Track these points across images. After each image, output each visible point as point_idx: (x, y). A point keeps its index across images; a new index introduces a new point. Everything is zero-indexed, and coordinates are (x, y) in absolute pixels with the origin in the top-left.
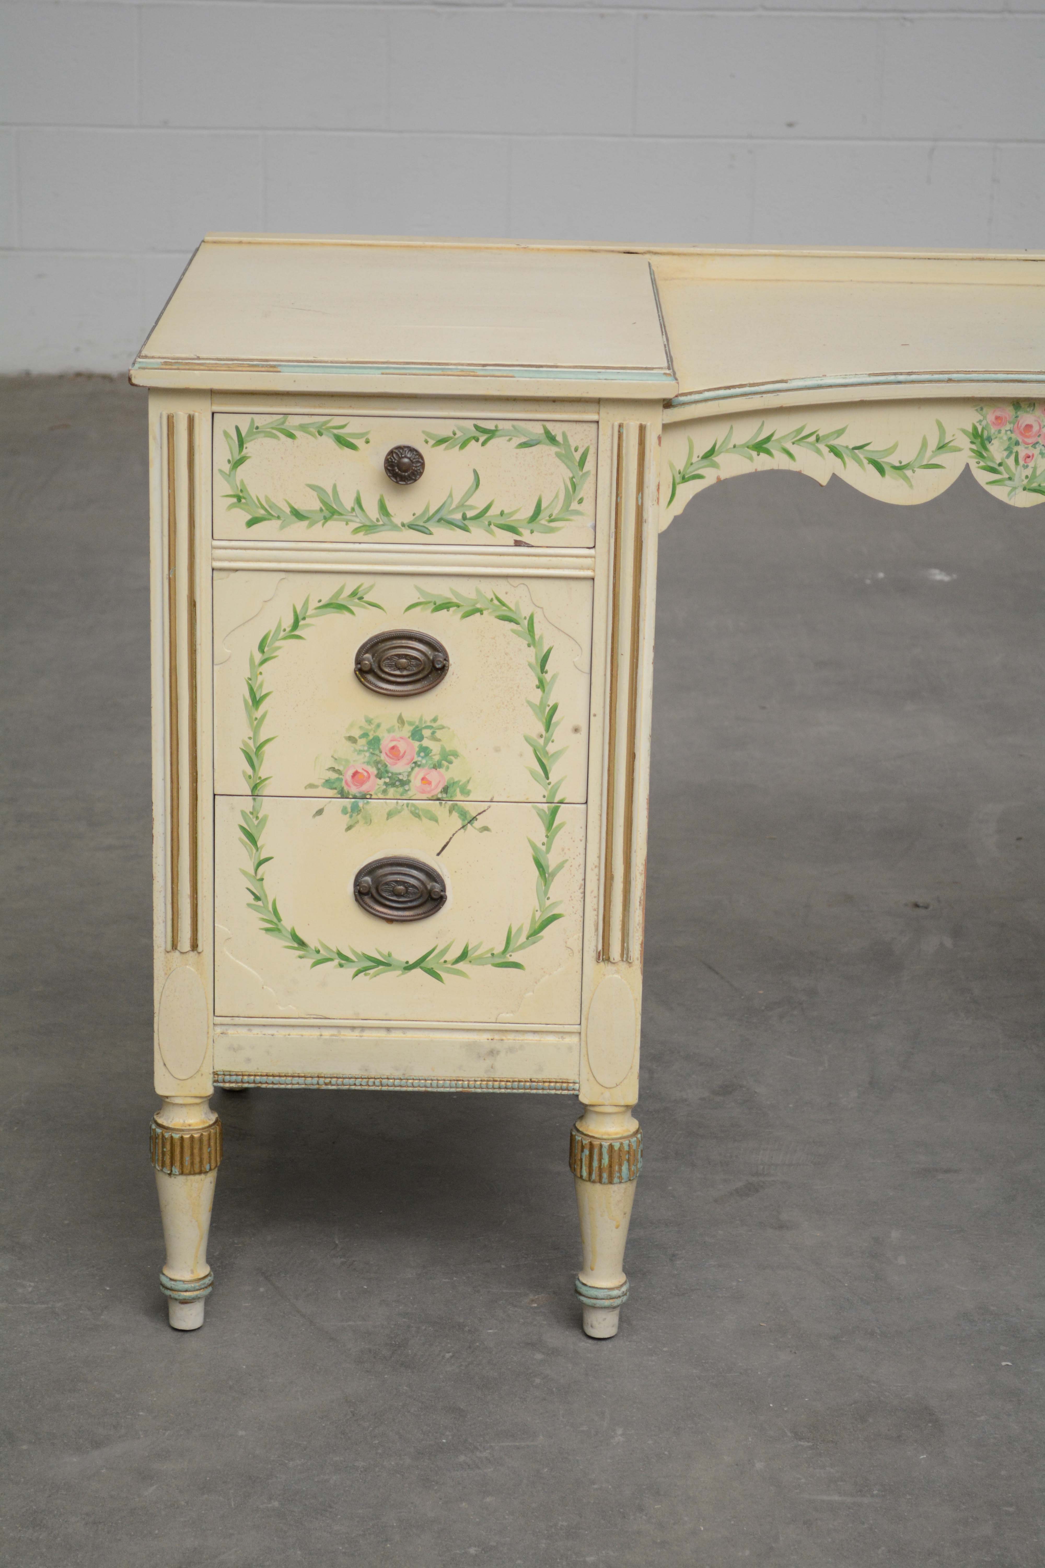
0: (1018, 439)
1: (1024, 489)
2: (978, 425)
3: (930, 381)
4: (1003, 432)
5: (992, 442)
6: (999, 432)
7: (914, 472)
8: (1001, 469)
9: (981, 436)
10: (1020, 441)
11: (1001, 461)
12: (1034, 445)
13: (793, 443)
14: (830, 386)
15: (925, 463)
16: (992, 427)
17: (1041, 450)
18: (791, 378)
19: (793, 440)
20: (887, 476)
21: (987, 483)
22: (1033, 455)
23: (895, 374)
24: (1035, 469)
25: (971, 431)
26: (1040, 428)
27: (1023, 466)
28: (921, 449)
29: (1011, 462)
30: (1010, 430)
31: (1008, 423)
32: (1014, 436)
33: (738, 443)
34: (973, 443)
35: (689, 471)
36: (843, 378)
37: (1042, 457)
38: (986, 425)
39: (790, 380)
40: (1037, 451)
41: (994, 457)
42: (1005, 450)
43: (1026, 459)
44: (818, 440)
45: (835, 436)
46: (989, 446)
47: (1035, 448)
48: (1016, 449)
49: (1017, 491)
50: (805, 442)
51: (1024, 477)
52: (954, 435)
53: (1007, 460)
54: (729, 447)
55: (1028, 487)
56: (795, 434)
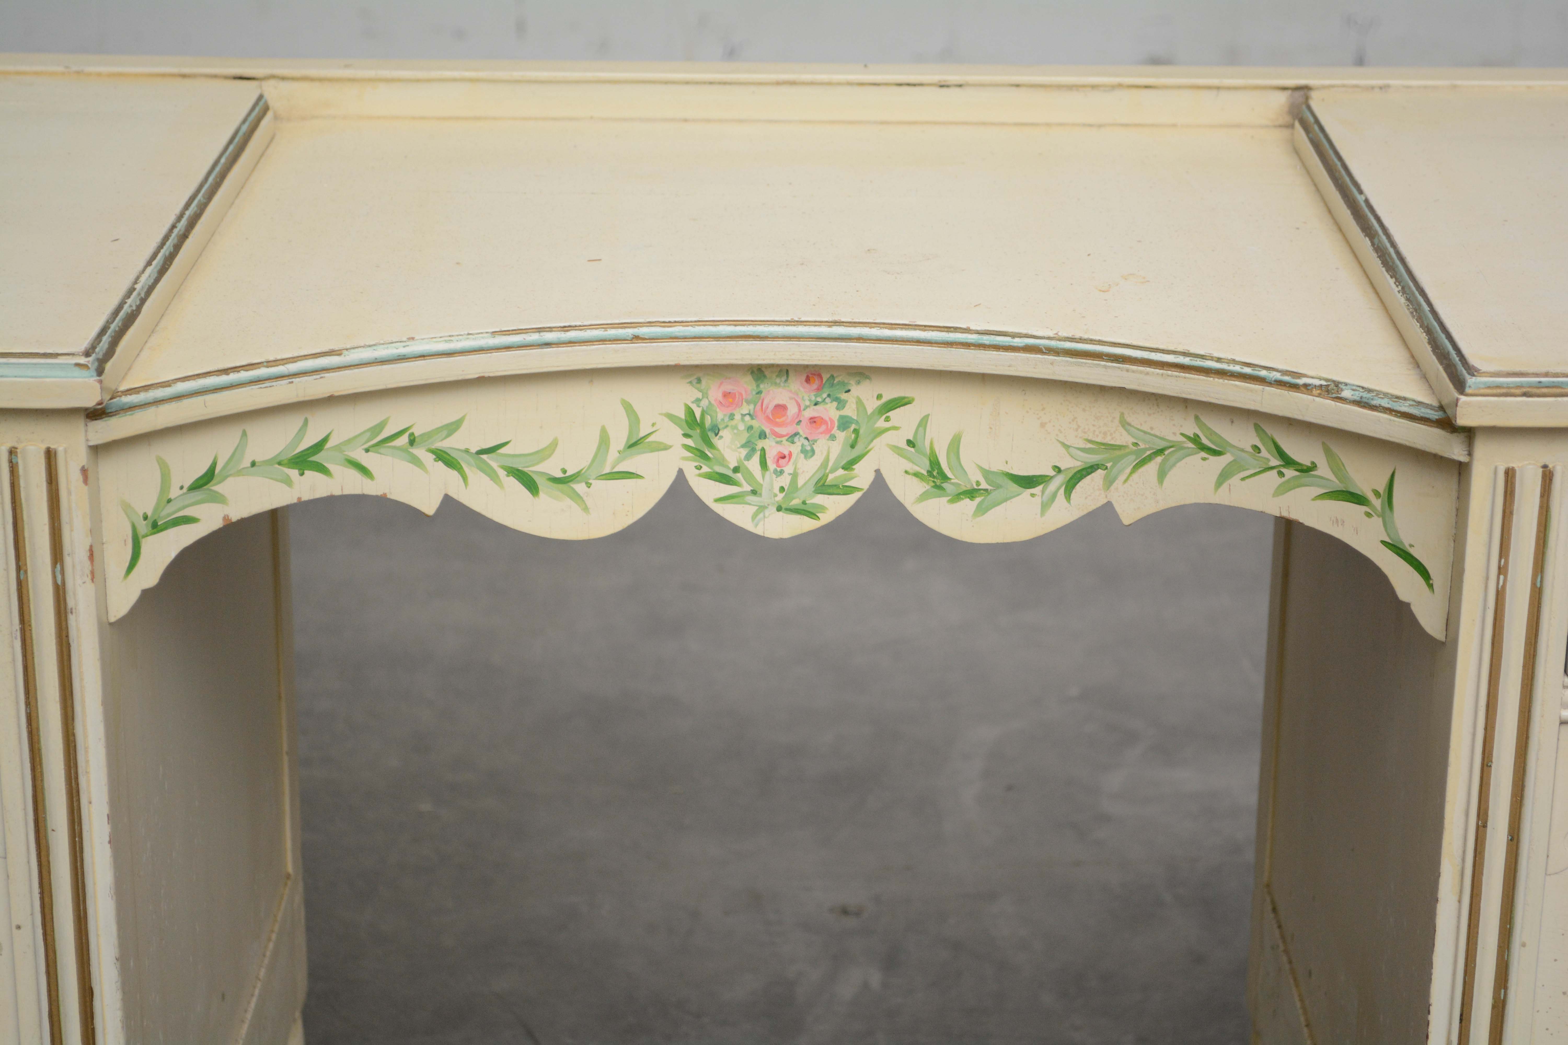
0: (763, 428)
1: (779, 509)
2: (694, 407)
3: (603, 341)
4: (738, 417)
5: (721, 433)
6: (732, 417)
7: (589, 485)
8: (739, 476)
9: (701, 425)
10: (768, 431)
11: (737, 465)
12: (792, 438)
13: (367, 451)
14: (422, 356)
15: (607, 470)
16: (718, 410)
17: (803, 445)
18: (348, 347)
19: (366, 446)
20: (541, 493)
21: (717, 500)
22: (790, 454)
23: (540, 330)
24: (795, 476)
25: (683, 417)
26: (800, 410)
27: (775, 472)
28: (599, 448)
29: (754, 464)
30: (749, 414)
31: (744, 403)
32: (755, 423)
33: (258, 459)
34: (686, 435)
35: (164, 513)
36: (446, 341)
37: (806, 458)
38: (707, 407)
39: (347, 349)
40: (795, 449)
41: (724, 459)
42: (743, 446)
43: (778, 461)
44: (412, 442)
45: (445, 433)
46: (715, 440)
47: (793, 443)
48: (760, 444)
49: (767, 512)
50: (389, 447)
51: (776, 490)
52: (653, 425)
53: (746, 463)
54: (242, 467)
55: (784, 506)
56: (368, 435)
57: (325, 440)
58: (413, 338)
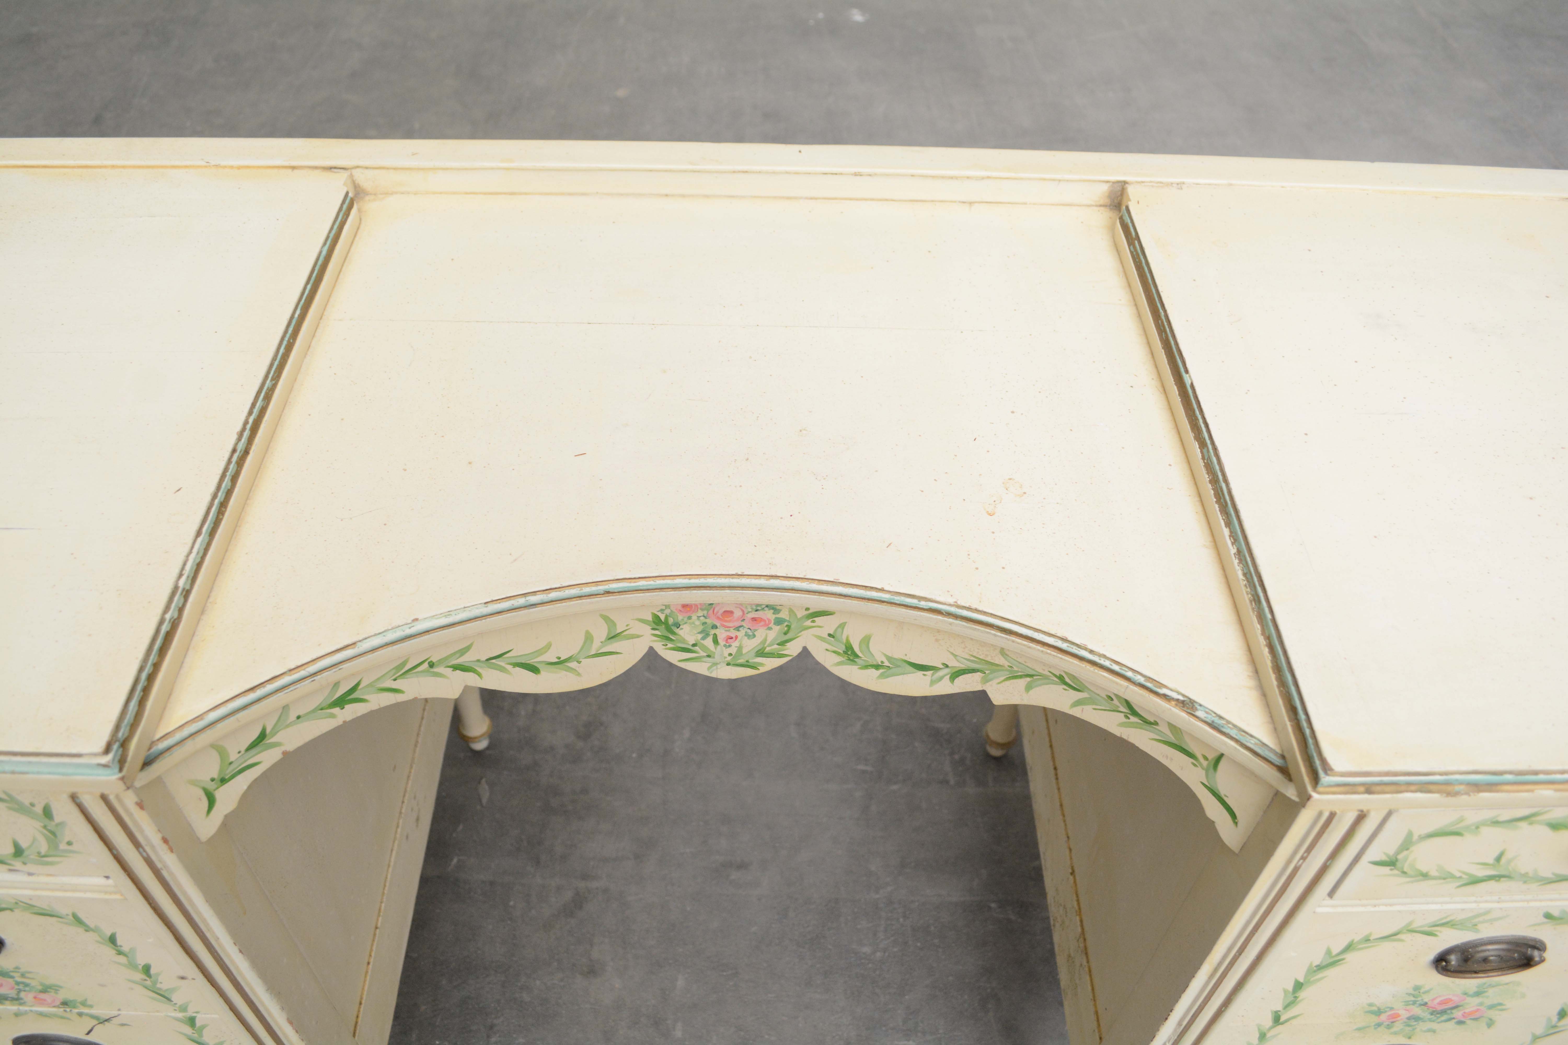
0: (715, 623)
1: (728, 664)
2: (659, 614)
3: (580, 597)
4: (694, 617)
5: (681, 627)
6: (690, 618)
7: (579, 662)
8: (697, 648)
9: (666, 623)
10: (718, 625)
11: (695, 642)
12: (738, 628)
13: (395, 680)
14: (427, 632)
15: (593, 652)
16: (678, 614)
17: (746, 632)
18: (361, 639)
19: (394, 678)
20: (542, 672)
21: (679, 661)
22: (737, 637)
23: (525, 595)
24: (740, 648)
25: (651, 620)
26: (744, 614)
27: (725, 646)
28: (585, 642)
29: (709, 642)
30: (704, 616)
31: (699, 610)
32: (708, 621)
33: (301, 714)
34: (653, 629)
35: (228, 771)
36: (446, 616)
37: (748, 638)
38: (670, 614)
39: (360, 641)
40: (741, 634)
41: (684, 640)
42: (699, 633)
43: (727, 640)
44: (432, 665)
45: (458, 655)
46: (677, 631)
47: (738, 631)
48: (713, 632)
49: (719, 666)
50: (413, 673)
51: (726, 655)
52: (627, 626)
53: (702, 641)
54: (289, 722)
55: (731, 663)
56: (394, 671)
57: (358, 684)
58: (417, 620)
